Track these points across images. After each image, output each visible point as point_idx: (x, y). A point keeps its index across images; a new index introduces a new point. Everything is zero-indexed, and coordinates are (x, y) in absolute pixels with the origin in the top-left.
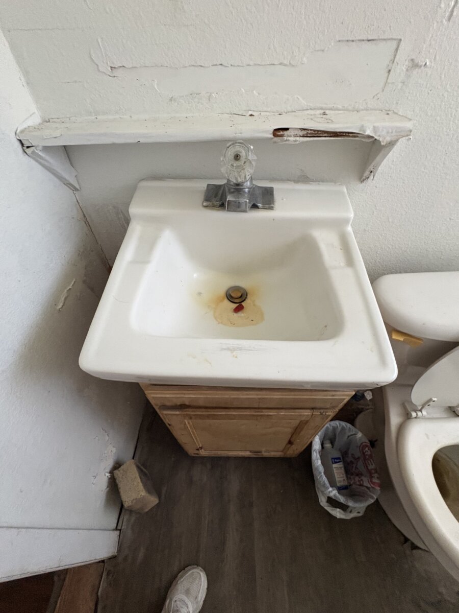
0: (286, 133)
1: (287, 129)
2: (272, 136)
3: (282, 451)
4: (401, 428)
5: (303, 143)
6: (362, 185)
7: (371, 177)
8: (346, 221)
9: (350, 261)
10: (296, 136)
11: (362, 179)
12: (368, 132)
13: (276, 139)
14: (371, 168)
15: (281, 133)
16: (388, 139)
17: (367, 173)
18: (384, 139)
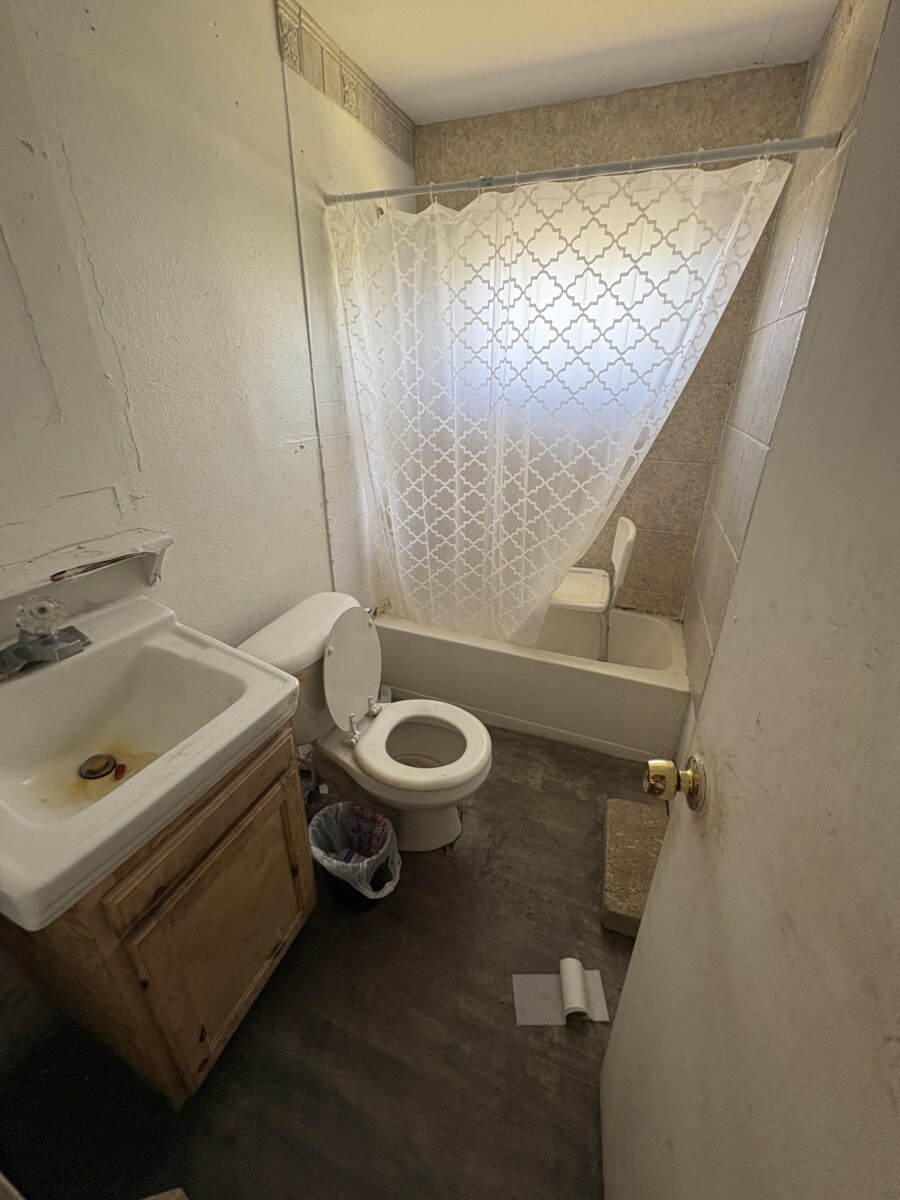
0: (64, 575)
1: (64, 572)
2: (51, 582)
3: (298, 910)
4: (356, 759)
5: (85, 577)
6: (153, 588)
7: (158, 579)
8: (171, 619)
9: (204, 645)
10: (76, 574)
11: (150, 583)
12: (141, 550)
13: (57, 583)
14: (154, 572)
15: (59, 576)
16: (160, 550)
17: (152, 577)
18: (157, 551)
